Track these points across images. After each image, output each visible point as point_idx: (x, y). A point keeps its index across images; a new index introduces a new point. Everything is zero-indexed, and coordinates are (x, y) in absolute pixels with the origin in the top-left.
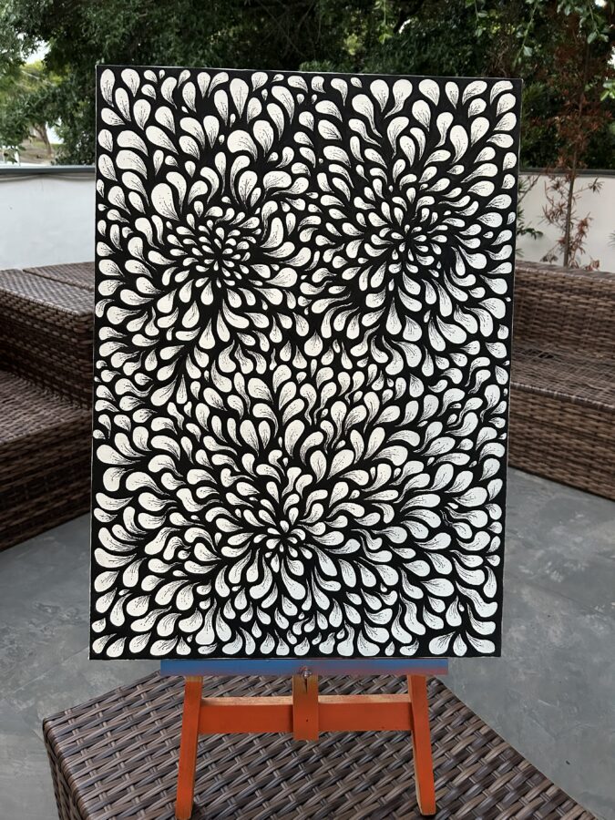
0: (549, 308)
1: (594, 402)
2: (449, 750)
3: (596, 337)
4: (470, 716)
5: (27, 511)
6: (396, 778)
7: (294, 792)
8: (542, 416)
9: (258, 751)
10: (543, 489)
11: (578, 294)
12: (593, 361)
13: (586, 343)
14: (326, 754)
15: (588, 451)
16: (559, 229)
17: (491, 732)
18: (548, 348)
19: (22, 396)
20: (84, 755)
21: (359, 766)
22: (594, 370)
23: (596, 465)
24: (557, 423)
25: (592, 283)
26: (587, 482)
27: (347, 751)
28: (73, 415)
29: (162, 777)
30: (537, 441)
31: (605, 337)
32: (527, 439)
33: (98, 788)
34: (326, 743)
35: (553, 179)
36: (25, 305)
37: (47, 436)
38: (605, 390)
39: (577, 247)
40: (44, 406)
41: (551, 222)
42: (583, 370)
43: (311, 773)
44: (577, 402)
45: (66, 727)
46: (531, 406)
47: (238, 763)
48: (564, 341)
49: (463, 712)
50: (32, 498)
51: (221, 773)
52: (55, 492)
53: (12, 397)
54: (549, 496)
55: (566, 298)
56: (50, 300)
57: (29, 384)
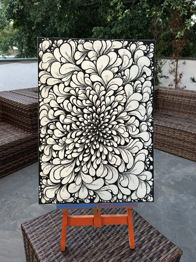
0: (170, 101)
1: (184, 130)
2: (139, 231)
3: (185, 110)
4: (145, 221)
5: (12, 165)
6: (124, 239)
7: (94, 243)
8: (168, 134)
9: (84, 232)
10: (169, 156)
11: (179, 97)
12: (184, 117)
13: (181, 112)
14: (103, 232)
15: (182, 145)
16: (174, 76)
17: (151, 226)
18: (170, 113)
19: (9, 130)
20: (34, 234)
21: (113, 236)
22: (183, 120)
23: (185, 149)
24: (172, 136)
25: (183, 93)
26: (182, 154)
27: (110, 232)
28: (25, 135)
29: (56, 239)
30: (167, 142)
31: (187, 110)
32: (164, 141)
33: (38, 243)
34: (103, 229)
35: (171, 61)
36: (10, 102)
37: (18, 142)
38: (187, 126)
39: (179, 82)
40: (17, 133)
41: (171, 74)
42: (180, 120)
43: (99, 238)
44: (179, 130)
45: (27, 226)
46: (165, 131)
47: (78, 235)
48: (175, 111)
49: (143, 220)
50: (13, 161)
51: (73, 238)
52: (20, 159)
53: (6, 130)
54: (171, 159)
55: (175, 98)
56: (18, 101)
57: (11, 126)
